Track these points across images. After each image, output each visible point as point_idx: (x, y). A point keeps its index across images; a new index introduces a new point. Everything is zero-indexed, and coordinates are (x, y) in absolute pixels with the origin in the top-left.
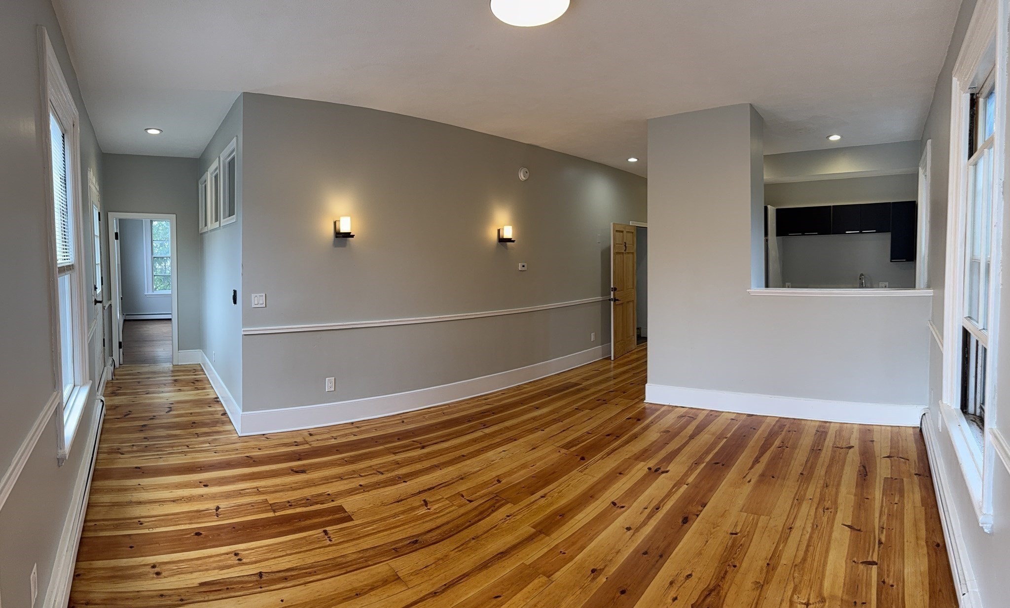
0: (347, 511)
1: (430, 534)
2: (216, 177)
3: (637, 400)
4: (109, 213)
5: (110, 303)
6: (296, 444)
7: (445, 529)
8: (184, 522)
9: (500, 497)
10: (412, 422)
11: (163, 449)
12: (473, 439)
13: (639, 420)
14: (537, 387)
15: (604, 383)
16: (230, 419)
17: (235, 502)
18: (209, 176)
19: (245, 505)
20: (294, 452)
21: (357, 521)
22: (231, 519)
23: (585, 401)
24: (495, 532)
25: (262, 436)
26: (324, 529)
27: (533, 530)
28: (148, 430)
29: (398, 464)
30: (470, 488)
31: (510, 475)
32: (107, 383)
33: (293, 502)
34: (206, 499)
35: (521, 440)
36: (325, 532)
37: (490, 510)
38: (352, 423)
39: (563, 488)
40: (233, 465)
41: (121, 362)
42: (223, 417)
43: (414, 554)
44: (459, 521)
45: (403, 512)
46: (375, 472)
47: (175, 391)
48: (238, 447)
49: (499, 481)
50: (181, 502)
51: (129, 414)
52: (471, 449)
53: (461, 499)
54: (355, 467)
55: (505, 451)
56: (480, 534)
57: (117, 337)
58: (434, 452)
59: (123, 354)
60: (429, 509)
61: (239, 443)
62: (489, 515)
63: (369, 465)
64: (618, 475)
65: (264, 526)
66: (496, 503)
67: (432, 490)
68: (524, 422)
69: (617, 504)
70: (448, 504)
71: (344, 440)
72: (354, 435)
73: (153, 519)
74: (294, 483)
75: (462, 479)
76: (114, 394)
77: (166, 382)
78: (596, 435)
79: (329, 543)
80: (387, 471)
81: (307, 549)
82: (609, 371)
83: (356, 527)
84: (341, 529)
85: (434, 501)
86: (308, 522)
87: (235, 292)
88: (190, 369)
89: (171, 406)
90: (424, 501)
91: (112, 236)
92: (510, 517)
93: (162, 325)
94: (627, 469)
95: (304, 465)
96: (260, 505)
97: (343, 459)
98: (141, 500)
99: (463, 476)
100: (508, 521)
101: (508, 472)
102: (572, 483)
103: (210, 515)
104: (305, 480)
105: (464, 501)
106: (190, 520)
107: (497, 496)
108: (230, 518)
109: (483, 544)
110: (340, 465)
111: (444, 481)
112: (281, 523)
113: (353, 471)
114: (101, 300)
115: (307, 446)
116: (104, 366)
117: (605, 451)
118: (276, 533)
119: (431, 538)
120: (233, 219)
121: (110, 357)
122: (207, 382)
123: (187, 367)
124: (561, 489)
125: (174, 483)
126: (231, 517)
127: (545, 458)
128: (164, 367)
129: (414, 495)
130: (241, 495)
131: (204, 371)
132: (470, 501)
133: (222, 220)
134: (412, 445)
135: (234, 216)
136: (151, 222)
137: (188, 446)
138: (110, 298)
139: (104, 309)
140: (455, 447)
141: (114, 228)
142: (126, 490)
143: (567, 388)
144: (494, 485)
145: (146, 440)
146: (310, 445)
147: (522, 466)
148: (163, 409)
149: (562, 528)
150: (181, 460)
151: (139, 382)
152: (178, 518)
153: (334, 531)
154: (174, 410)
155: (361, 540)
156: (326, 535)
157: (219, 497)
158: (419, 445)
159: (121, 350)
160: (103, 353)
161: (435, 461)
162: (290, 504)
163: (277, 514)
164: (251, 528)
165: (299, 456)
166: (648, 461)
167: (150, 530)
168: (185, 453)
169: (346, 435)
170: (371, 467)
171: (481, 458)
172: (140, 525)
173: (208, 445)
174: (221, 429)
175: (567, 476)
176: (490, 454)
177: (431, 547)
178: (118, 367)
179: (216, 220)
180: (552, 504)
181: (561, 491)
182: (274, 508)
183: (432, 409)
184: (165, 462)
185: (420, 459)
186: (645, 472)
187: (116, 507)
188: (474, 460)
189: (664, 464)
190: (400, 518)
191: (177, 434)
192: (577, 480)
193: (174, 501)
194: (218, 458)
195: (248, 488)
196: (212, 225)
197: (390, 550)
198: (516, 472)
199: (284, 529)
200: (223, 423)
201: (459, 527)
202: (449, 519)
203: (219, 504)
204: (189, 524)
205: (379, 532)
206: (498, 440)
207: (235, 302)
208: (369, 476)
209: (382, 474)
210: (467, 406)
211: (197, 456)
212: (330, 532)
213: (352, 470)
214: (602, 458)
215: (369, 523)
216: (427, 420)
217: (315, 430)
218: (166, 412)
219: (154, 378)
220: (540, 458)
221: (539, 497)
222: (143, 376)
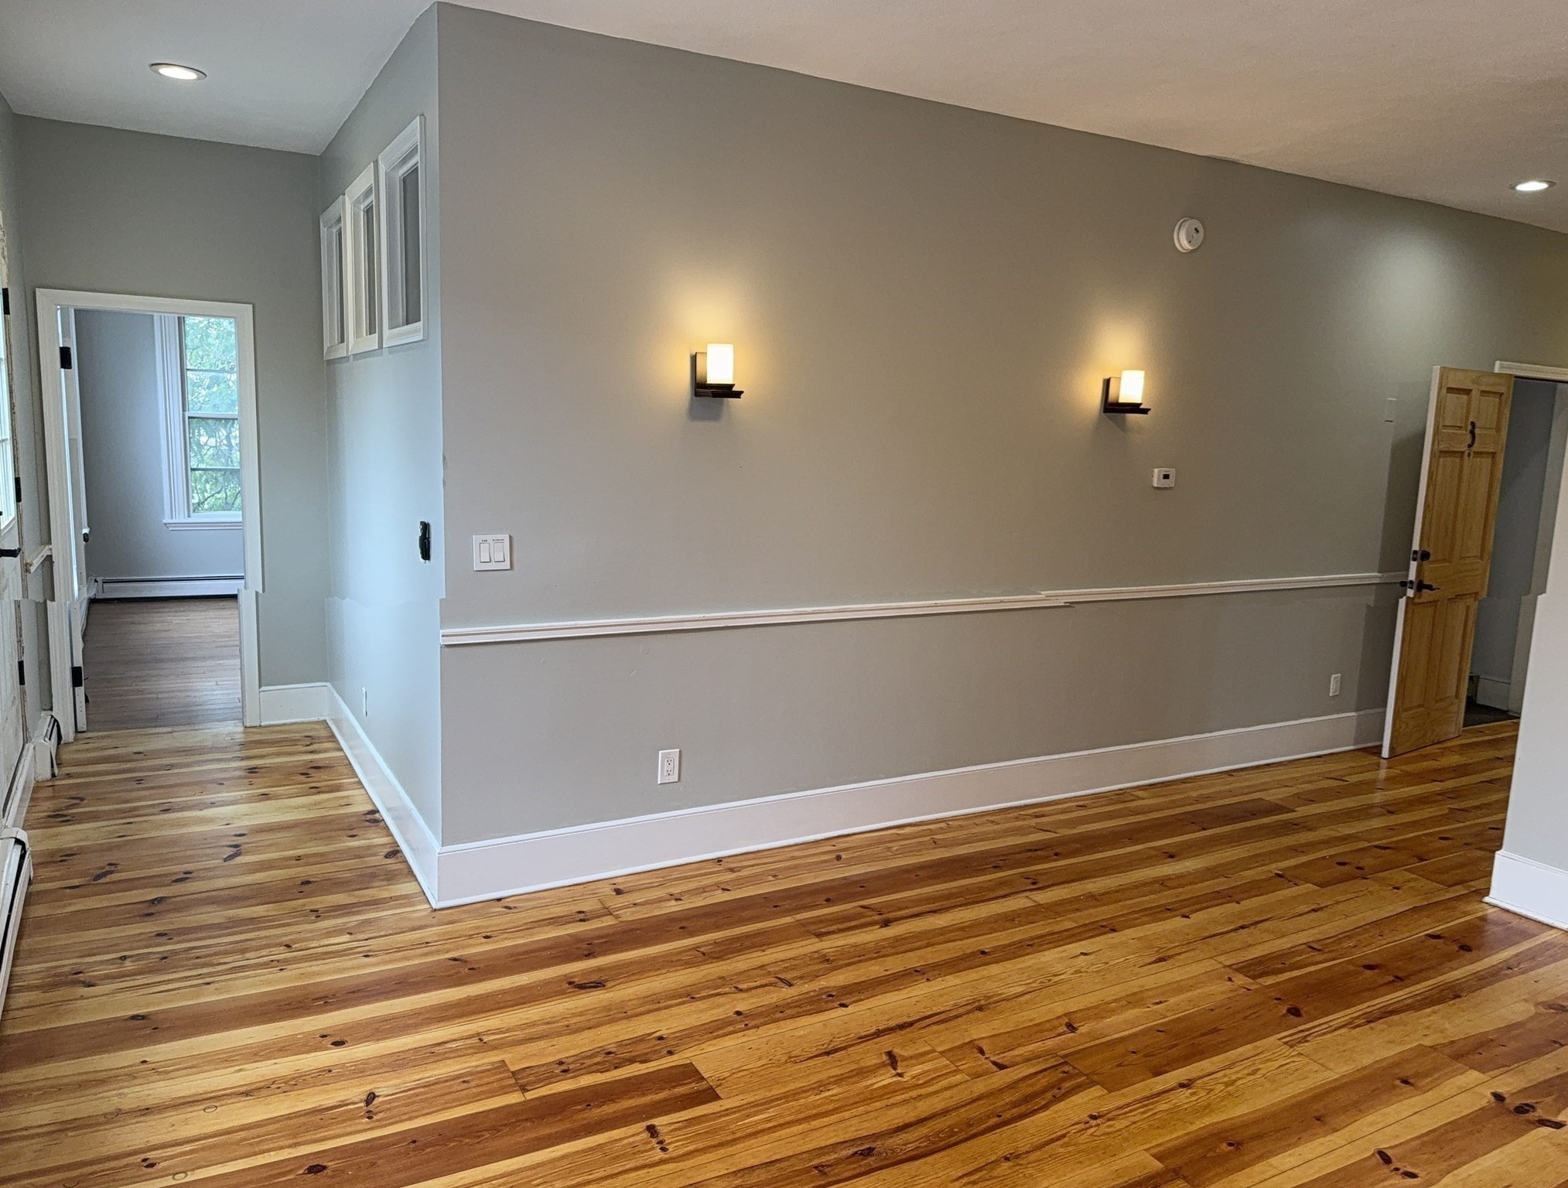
0: (705, 1076)
1: (903, 1136)
2: (369, 211)
3: (1460, 890)
4: (37, 289)
5: (45, 552)
6: (582, 916)
7: (939, 1127)
8: (276, 1145)
9: (1074, 1068)
10: (859, 860)
11: (215, 960)
12: (1005, 913)
13: (1466, 948)
14: (1168, 799)
15: (1358, 819)
16: (409, 867)
17: (418, 1077)
18: (349, 207)
19: (446, 1081)
20: (577, 939)
21: (729, 1100)
22: (406, 1120)
23: (1303, 859)
24: (1061, 1150)
25: (497, 903)
26: (649, 1123)
27: (1158, 1165)
28: (168, 911)
29: (828, 960)
30: (999, 1035)
31: (1099, 1017)
32: (36, 789)
33: (572, 1063)
34: (341, 1077)
35: (1130, 933)
36: (652, 1130)
37: (1049, 1095)
38: (719, 860)
39: (1239, 1075)
40: (416, 984)
41: (82, 724)
42: (389, 861)
43: (864, 1180)
44: (974, 1111)
45: (839, 1080)
46: (773, 980)
47: (250, 800)
48: (429, 936)
49: (1071, 1028)
50: (269, 1092)
51: (111, 872)
52: (1003, 938)
53: (977, 1059)
54: (725, 967)
55: (1086, 954)
56: (1024, 1150)
57: (66, 650)
58: (913, 937)
59: (87, 701)
60: (900, 1075)
61: (432, 926)
62: (1045, 1107)
63: (759, 964)
64: (1398, 1082)
65: (495, 1129)
66: (1063, 1080)
67: (908, 1030)
68: (1136, 887)
69: (1393, 1160)
70: (947, 1066)
71: (700, 902)
72: (723, 889)
73: (187, 1148)
74: (574, 1015)
75: (980, 1009)
76: (59, 818)
77: (226, 775)
78: (1334, 959)
79: (661, 1155)
80: (801, 978)
81: (606, 1174)
82: (1370, 786)
83: (727, 1115)
84: (690, 1122)
85: (911, 1058)
86: (609, 1109)
87: (425, 527)
88: (297, 736)
89: (240, 840)
90: (890, 1054)
91: (50, 358)
92: (1099, 1121)
93: (211, 614)
94: (1427, 1075)
95: (600, 969)
96: (487, 1077)
97: (696, 948)
98: (150, 1102)
99: (982, 1002)
100: (1092, 1130)
101: (1096, 1007)
102: (1265, 1068)
103: (351, 1117)
104: (604, 1004)
105: (984, 1063)
106: (295, 1136)
107: (1066, 1063)
108: (404, 1117)
109: (1031, 1175)
110: (689, 964)
111: (935, 1010)
112: (542, 1118)
113: (723, 978)
114: (14, 546)
115: (608, 921)
116: (26, 741)
117: (1360, 1007)
118: (527, 1141)
119: (905, 1145)
120: (414, 332)
121: (43, 714)
122: (346, 771)
123: (289, 732)
124: (1234, 1077)
125: (246, 1047)
126: (407, 1116)
127: (1191, 988)
128: (216, 735)
129: (864, 1039)
130: (436, 1059)
131: (336, 741)
132: (1001, 1067)
133: (386, 332)
134: (862, 916)
135: (419, 325)
136: (181, 321)
137: (288, 946)
138: (45, 538)
139: (27, 571)
140: (962, 929)
141: (56, 333)
142: (103, 1082)
143: (1254, 814)
144: (1059, 1035)
145: (163, 939)
146: (617, 917)
147: (1130, 999)
148: (215, 850)
149: (1235, 1176)
150: (269, 983)
151: (139, 780)
152: (258, 1137)
153: (673, 1127)
154: (247, 853)
155: (740, 1146)
156: (652, 1136)
157: (375, 1068)
158: (877, 918)
159: (81, 691)
160: (18, 701)
161: (913, 960)
162: (564, 1069)
163: (530, 1095)
164: (463, 1136)
165: (588, 948)
166: (1497, 1072)
167: (177, 1177)
168: (281, 965)
169: (703, 890)
170: (762, 967)
171: (1028, 964)
172: (149, 1170)
173: (346, 938)
174: (385, 894)
175: (1249, 1046)
176: (1050, 957)
177: (905, 1166)
178: (71, 739)
179: (371, 331)
180: (1207, 1109)
181: (1235, 1081)
182: (521, 1080)
183: (907, 830)
184: (220, 993)
185: (878, 952)
186: (1484, 1103)
187: (70, 1134)
188: (1008, 965)
189: (1549, 1099)
190: (830, 1093)
191: (255, 916)
192: (1277, 1064)
193: (247, 1094)
194: (373, 970)
195: (454, 1037)
196: (358, 341)
197: (808, 1170)
198: (1113, 1012)
199: (547, 1131)
200: (391, 877)
201: (971, 1126)
202: (950, 1103)
203: (376, 1085)
204: (290, 1146)
205: (781, 1126)
206: (1068, 925)
207: (426, 554)
208: (760, 990)
209: (790, 985)
210: (990, 828)
211: (314, 969)
212: (662, 1130)
213: (717, 975)
214: (1351, 1024)
215: (757, 1105)
216: (895, 855)
217: (630, 878)
218: (225, 860)
219: (188, 765)
220: (1179, 988)
221: (1173, 1083)
222: (150, 763)
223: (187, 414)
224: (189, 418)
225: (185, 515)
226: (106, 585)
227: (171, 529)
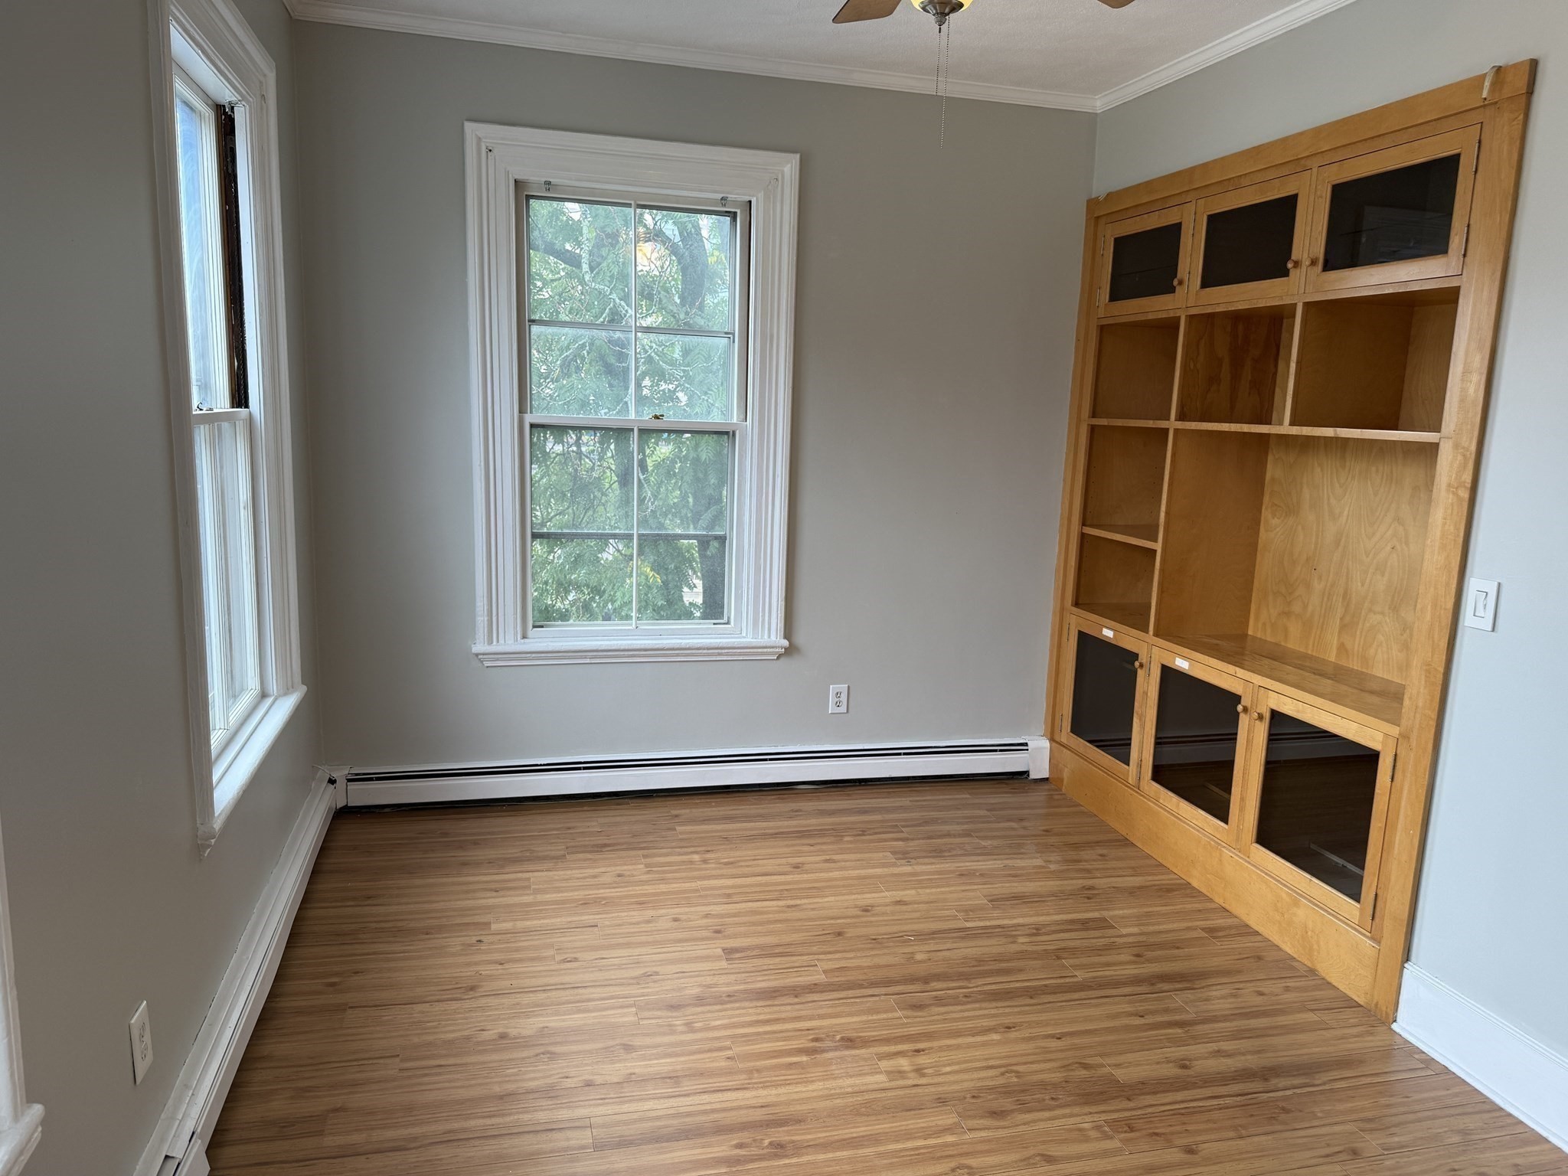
223: (529, 419)
224: (532, 426)
225: (516, 634)
226: (353, 786)
227: (487, 664)
